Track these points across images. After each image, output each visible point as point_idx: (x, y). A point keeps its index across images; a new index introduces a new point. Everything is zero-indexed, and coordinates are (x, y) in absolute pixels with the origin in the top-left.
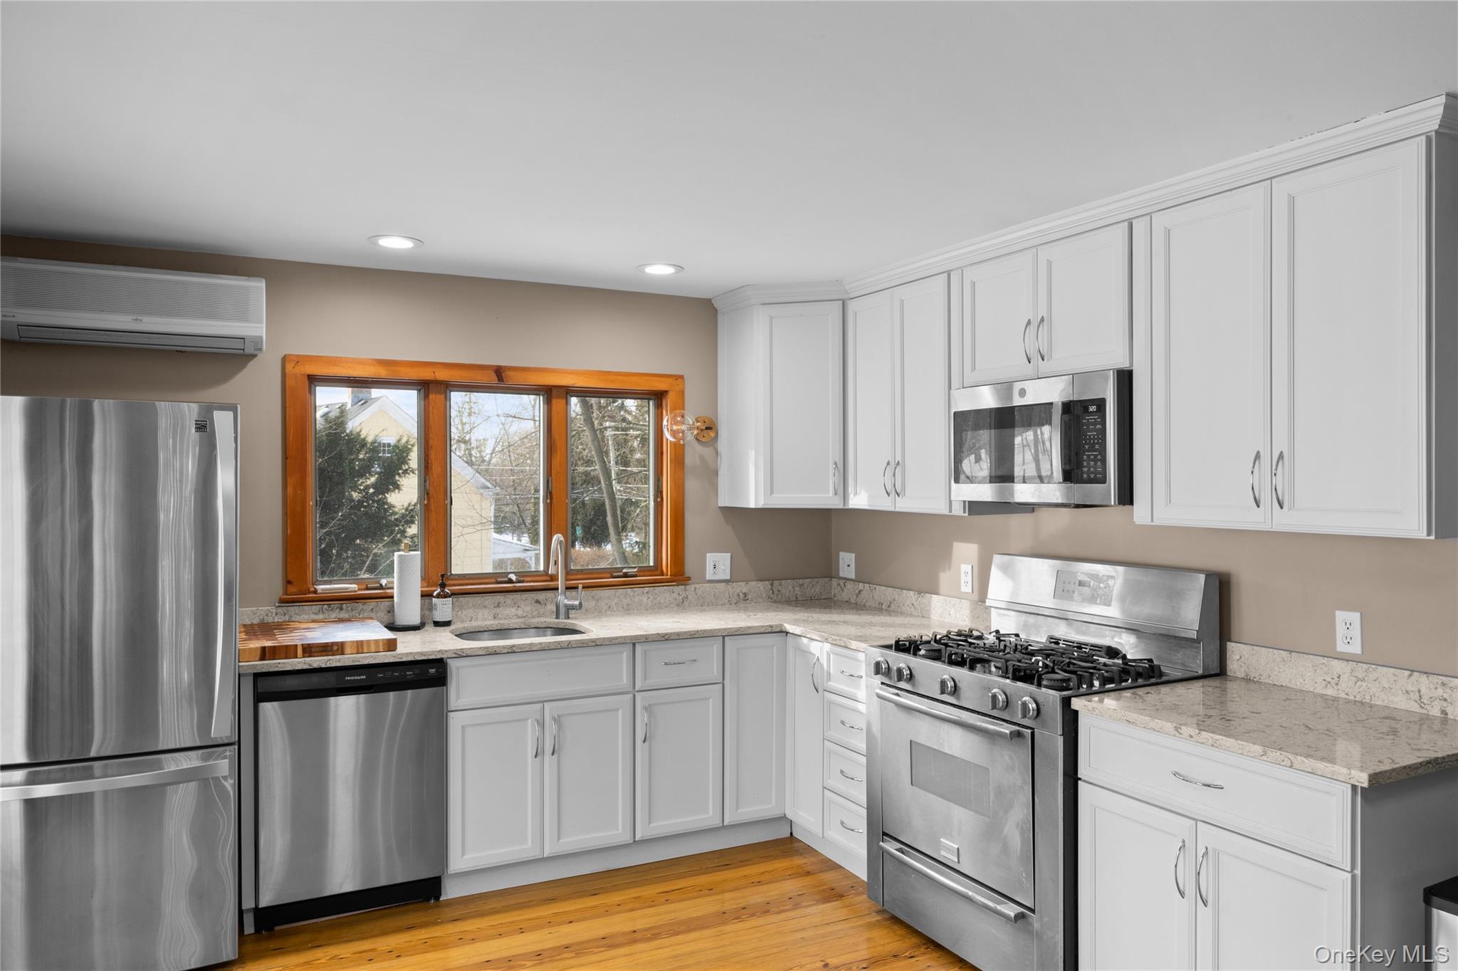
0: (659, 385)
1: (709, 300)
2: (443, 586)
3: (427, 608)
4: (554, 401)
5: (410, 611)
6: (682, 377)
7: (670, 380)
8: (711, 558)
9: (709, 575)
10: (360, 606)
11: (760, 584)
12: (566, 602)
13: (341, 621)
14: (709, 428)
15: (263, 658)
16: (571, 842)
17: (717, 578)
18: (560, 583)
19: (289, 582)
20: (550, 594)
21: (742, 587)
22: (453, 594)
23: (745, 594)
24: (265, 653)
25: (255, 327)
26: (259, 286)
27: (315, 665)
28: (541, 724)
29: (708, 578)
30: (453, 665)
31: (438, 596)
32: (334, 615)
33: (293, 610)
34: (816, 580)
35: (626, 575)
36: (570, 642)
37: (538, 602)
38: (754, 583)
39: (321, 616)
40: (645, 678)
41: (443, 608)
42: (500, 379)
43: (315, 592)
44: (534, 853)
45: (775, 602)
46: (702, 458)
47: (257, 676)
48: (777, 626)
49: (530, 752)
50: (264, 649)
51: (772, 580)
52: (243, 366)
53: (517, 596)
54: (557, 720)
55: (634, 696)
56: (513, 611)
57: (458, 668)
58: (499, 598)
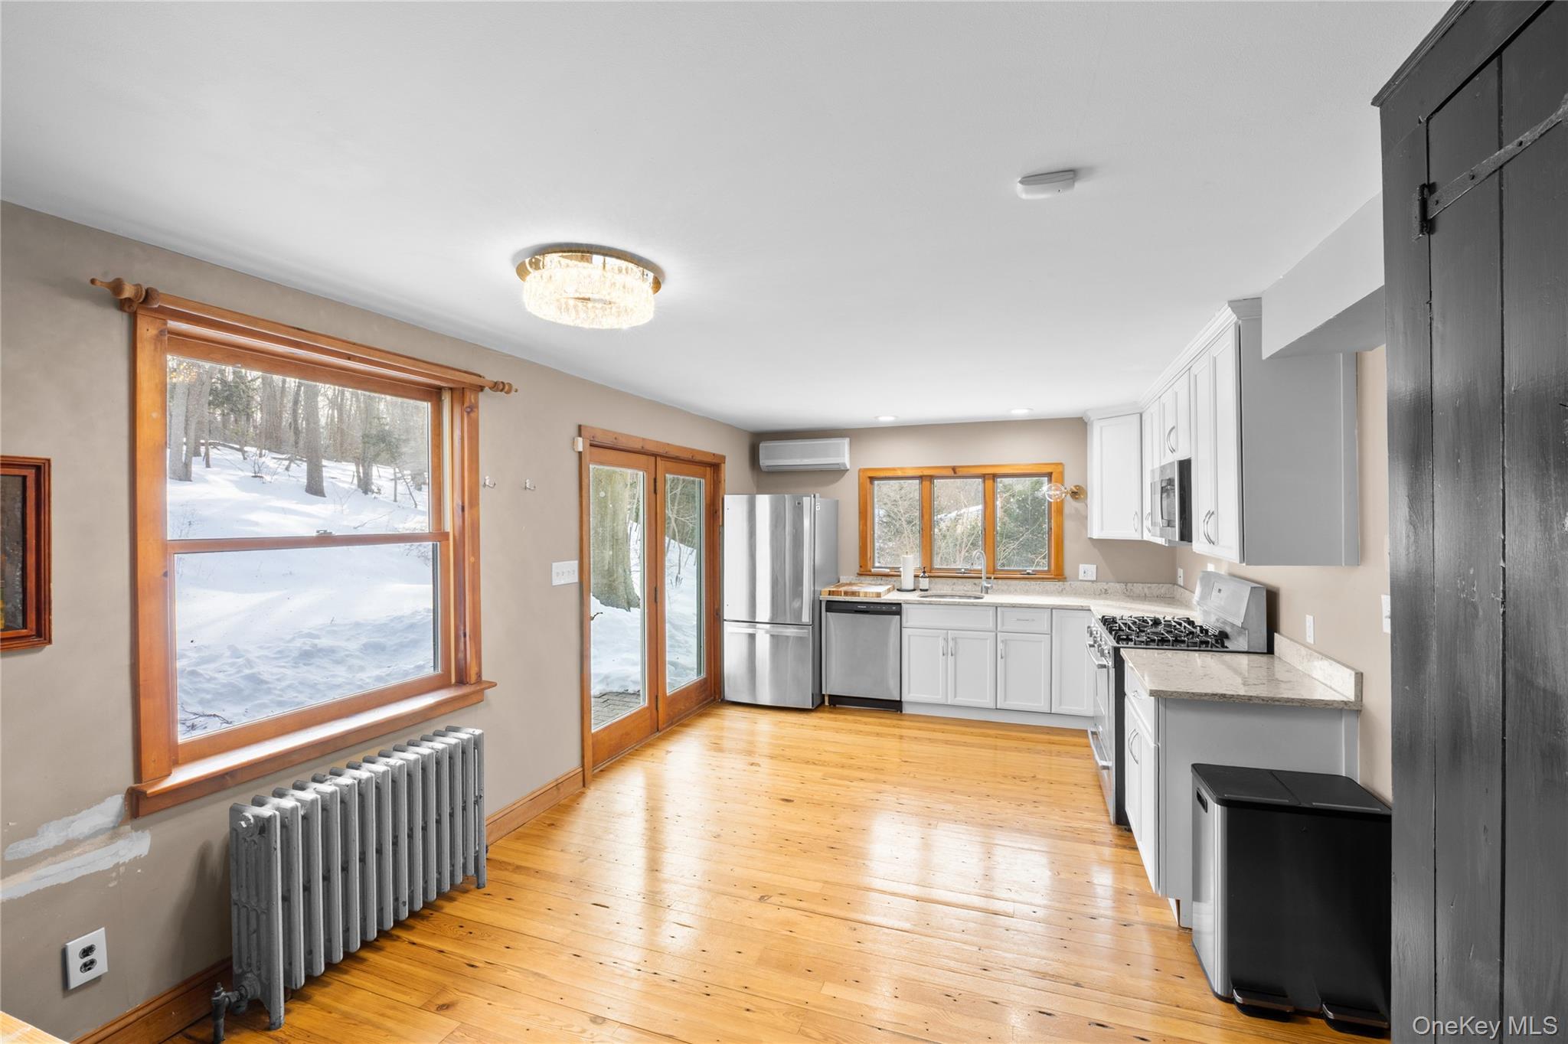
0: (1048, 470)
1: (1082, 418)
2: (924, 572)
3: (916, 582)
4: (986, 481)
5: (908, 582)
6: (1061, 464)
7: (1053, 466)
8: (1082, 567)
9: (1081, 577)
10: (889, 579)
11: (1117, 585)
12: (987, 585)
13: (880, 585)
14: (1078, 493)
15: (829, 595)
16: (961, 700)
17: (1085, 579)
18: (983, 575)
19: (861, 567)
20: (977, 581)
21: (1103, 586)
22: (929, 577)
23: (1106, 590)
24: (830, 593)
25: (845, 459)
26: (847, 441)
27: (847, 600)
28: (946, 640)
29: (1080, 578)
30: (904, 606)
31: (922, 577)
32: (879, 582)
33: (862, 578)
34: (1161, 585)
35: (1028, 574)
36: (959, 602)
37: (975, 584)
38: (1112, 584)
39: (873, 582)
40: (1003, 625)
41: (924, 583)
42: (955, 473)
43: (870, 571)
44: (943, 701)
45: (1129, 596)
46: (1076, 510)
47: (828, 601)
48: (1086, 606)
49: (941, 654)
50: (830, 591)
51: (1126, 583)
52: (844, 475)
53: (964, 580)
54: (954, 639)
55: (996, 635)
56: (961, 587)
57: (906, 609)
58: (955, 580)
